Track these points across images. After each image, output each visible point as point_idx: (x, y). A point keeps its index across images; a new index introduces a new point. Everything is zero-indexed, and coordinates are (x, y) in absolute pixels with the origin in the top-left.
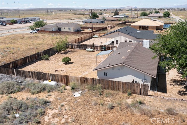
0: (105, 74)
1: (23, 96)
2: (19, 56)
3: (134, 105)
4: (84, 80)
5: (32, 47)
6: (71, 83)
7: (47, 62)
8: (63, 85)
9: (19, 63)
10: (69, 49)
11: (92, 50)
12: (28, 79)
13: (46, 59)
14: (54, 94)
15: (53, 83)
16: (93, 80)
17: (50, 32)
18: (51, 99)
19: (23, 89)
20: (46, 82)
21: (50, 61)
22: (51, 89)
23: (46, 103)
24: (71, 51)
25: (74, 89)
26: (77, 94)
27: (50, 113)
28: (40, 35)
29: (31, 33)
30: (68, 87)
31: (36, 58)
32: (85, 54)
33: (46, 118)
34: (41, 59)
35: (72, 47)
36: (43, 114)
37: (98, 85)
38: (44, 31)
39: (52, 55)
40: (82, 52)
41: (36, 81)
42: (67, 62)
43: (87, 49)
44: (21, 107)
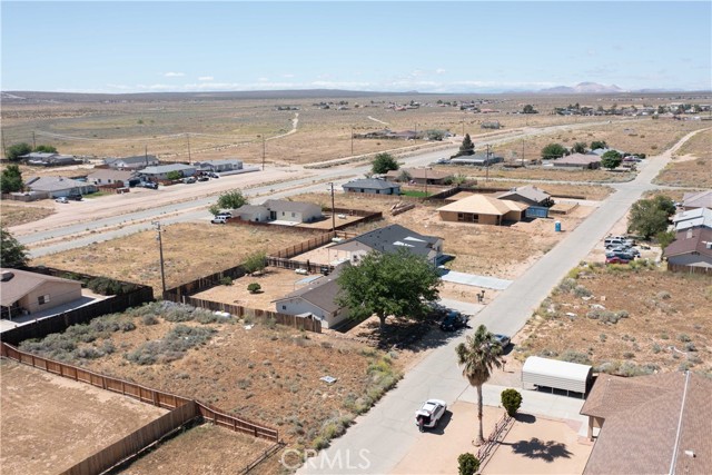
0: (284, 308)
1: (192, 324)
2: (188, 278)
3: (298, 340)
4: (259, 313)
5: (209, 259)
6: (246, 316)
7: (228, 288)
8: (236, 317)
9: (189, 288)
10: (269, 268)
11: (304, 271)
12: (198, 309)
13: (227, 284)
14: (224, 326)
15: (226, 314)
16: (269, 313)
17: (250, 223)
18: (220, 329)
19: (193, 318)
20: (218, 313)
21: (232, 288)
22: (223, 320)
23: (213, 332)
24: (271, 272)
25: (247, 322)
26: (248, 327)
27: (216, 339)
28: (230, 229)
29: (213, 222)
30: (242, 321)
31: (213, 281)
32: (290, 279)
33: (212, 342)
34: (219, 283)
35: (275, 264)
36: (209, 339)
37: (273, 319)
38: (237, 220)
39: (238, 277)
40: (288, 273)
41: (208, 311)
42: (255, 289)
43: (297, 270)
44: (189, 332)
